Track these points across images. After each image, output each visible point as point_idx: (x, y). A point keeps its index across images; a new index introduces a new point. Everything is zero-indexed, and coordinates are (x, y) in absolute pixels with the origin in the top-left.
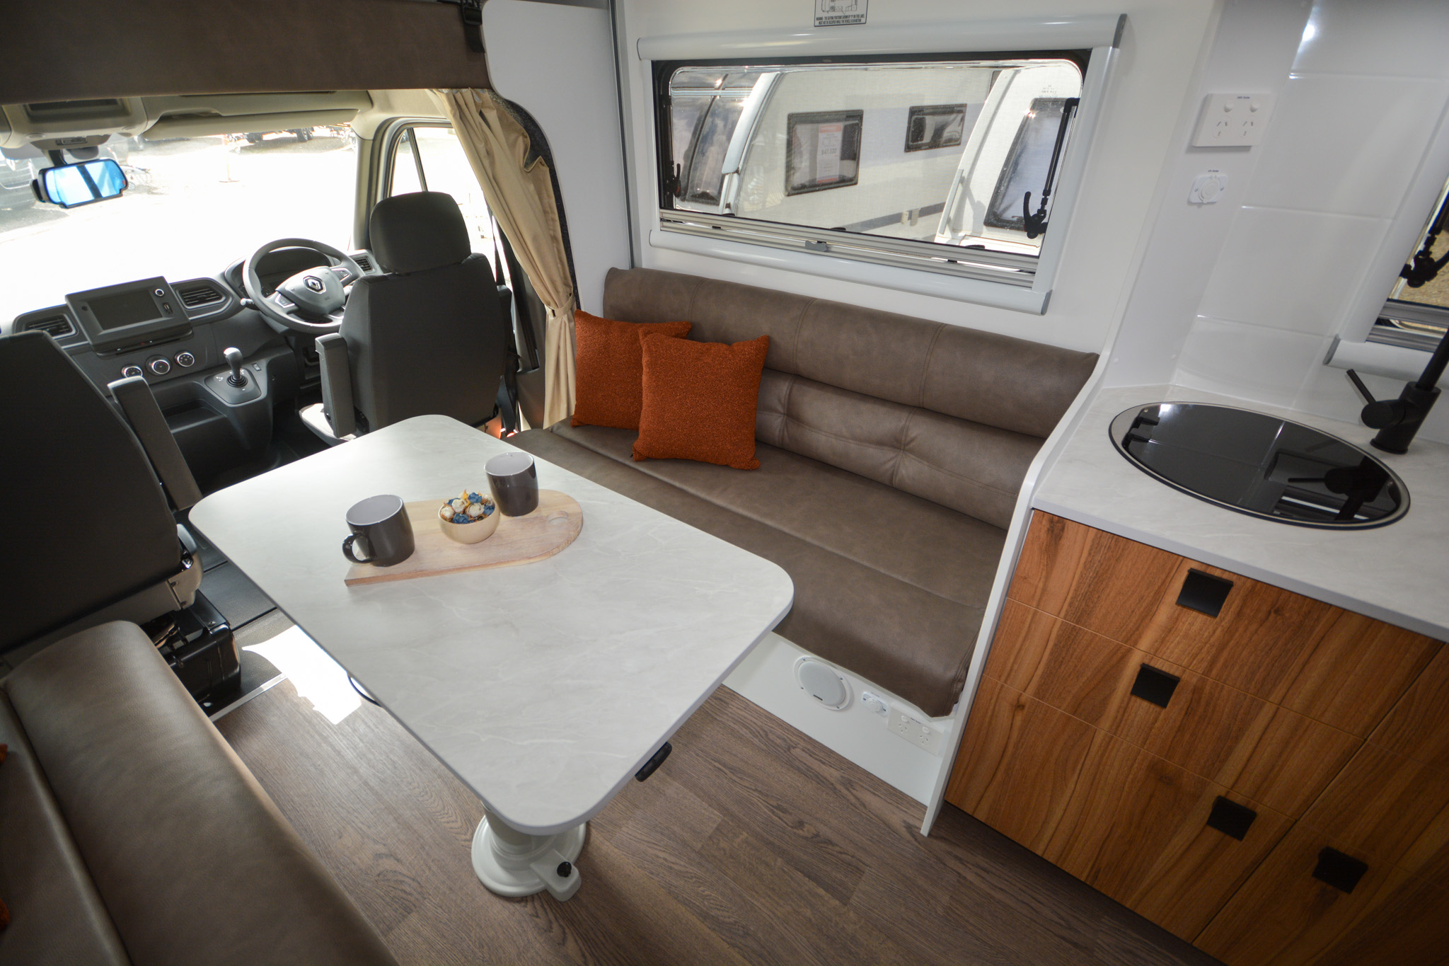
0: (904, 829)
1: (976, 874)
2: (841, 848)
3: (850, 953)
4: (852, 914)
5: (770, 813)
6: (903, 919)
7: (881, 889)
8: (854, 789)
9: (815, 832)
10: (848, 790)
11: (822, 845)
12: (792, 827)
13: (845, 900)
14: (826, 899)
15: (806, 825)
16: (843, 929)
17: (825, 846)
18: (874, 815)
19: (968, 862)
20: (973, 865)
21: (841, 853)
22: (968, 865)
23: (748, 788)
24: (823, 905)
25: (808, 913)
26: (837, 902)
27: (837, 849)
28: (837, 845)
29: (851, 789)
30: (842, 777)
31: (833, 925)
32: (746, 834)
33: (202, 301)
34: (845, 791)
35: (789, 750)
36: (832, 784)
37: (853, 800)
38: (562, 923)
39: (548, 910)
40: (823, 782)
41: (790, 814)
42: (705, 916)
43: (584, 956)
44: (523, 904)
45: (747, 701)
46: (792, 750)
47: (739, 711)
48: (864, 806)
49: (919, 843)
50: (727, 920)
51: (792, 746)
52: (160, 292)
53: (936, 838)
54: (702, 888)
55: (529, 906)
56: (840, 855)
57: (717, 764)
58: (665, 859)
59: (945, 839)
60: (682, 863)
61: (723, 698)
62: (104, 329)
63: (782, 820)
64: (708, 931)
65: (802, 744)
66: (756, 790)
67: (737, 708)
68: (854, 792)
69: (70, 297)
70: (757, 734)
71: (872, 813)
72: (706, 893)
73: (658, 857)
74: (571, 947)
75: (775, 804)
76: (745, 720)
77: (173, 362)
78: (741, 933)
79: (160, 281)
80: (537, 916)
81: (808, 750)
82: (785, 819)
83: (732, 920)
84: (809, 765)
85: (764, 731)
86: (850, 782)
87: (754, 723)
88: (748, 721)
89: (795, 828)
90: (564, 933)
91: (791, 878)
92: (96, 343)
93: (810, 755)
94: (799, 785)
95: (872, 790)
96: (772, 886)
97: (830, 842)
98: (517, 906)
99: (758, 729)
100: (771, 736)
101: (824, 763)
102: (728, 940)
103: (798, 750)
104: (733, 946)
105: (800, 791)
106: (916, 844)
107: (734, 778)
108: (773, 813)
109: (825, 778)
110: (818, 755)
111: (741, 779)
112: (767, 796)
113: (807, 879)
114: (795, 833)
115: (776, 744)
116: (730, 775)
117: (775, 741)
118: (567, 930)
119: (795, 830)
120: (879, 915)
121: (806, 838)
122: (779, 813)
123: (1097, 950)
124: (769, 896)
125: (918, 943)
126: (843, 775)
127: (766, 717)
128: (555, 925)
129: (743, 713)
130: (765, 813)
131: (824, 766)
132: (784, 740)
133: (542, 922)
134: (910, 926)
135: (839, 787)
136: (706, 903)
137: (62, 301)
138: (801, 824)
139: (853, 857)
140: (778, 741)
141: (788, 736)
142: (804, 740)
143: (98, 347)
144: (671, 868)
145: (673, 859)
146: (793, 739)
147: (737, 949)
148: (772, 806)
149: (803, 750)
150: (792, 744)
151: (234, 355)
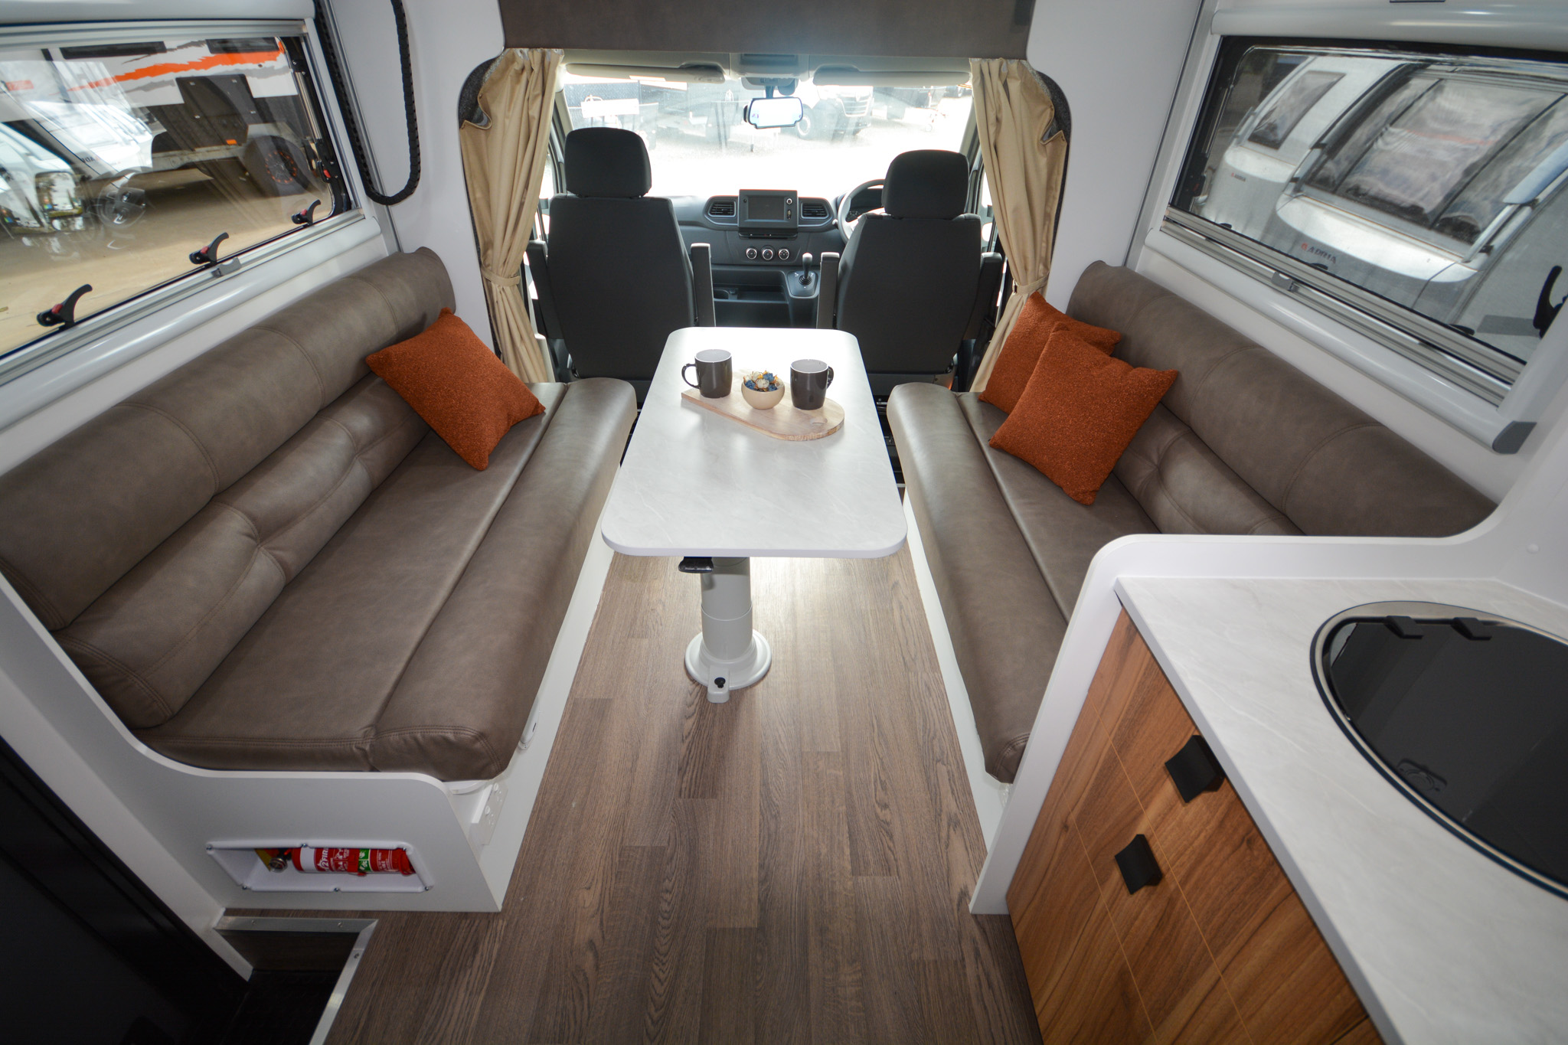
0: (959, 890)
1: (978, 977)
2: (895, 847)
4: (850, 883)
5: (873, 780)
7: (890, 896)
8: (954, 830)
9: (888, 820)
10: (949, 826)
11: (883, 832)
12: (877, 802)
13: (855, 872)
14: (845, 857)
15: (888, 810)
16: (834, 882)
17: (885, 834)
18: (947, 859)
19: (982, 963)
20: (984, 970)
21: (890, 848)
22: (980, 965)
23: (878, 753)
24: (839, 858)
25: (824, 851)
26: (850, 867)
27: (891, 844)
28: (893, 843)
29: (951, 828)
30: (956, 814)
31: (830, 873)
32: (841, 773)
33: (814, 215)
34: (944, 823)
35: (938, 761)
36: (941, 811)
37: (944, 834)
38: (697, 708)
39: (698, 697)
40: (936, 802)
41: (886, 794)
42: (765, 784)
43: (689, 733)
44: (691, 682)
45: (947, 707)
48: (947, 846)
49: (958, 910)
50: (774, 799)
51: (943, 761)
52: (789, 201)
53: (978, 923)
54: (781, 771)
55: (694, 686)
56: (887, 849)
58: (780, 736)
59: (984, 932)
60: (786, 748)
61: (932, 690)
62: (750, 218)
63: (876, 791)
64: (758, 792)
65: (954, 768)
66: (881, 759)
68: (952, 831)
69: (742, 192)
70: (927, 731)
71: (947, 856)
72: (781, 775)
73: (778, 731)
74: (689, 724)
75: (883, 778)
76: (930, 716)
77: (776, 253)
78: (773, 813)
79: (793, 194)
80: (691, 695)
81: (953, 775)
82: (877, 793)
83: (777, 802)
84: (940, 783)
85: (935, 735)
86: (957, 824)
89: (879, 804)
90: (693, 714)
91: (839, 824)
92: (742, 226)
93: (949, 780)
94: (916, 787)
95: (968, 845)
96: (821, 813)
97: (891, 837)
98: (688, 680)
99: (932, 730)
100: (936, 742)
101: (953, 793)
102: (762, 808)
103: (944, 767)
104: (762, 813)
105: (911, 790)
106: (955, 907)
107: (876, 739)
108: (875, 782)
109: (941, 803)
111: (880, 744)
112: (884, 769)
113: (848, 835)
114: (874, 806)
115: (933, 749)
116: (876, 734)
117: (935, 748)
118: (695, 715)
119: (876, 806)
120: (867, 905)
121: (877, 816)
122: (879, 787)
124: (812, 817)
125: (872, 949)
126: (959, 815)
127: (949, 728)
128: (693, 707)
130: (870, 776)
131: (950, 795)
132: (943, 753)
133: (689, 699)
134: (880, 936)
135: (944, 817)
136: (774, 779)
137: (737, 194)
138: (885, 806)
139: (896, 860)
141: (949, 754)
142: (958, 767)
143: (742, 230)
144: (777, 743)
145: (784, 740)
146: (950, 758)
147: (761, 817)
149: (948, 772)
150: (945, 760)
151: (807, 259)
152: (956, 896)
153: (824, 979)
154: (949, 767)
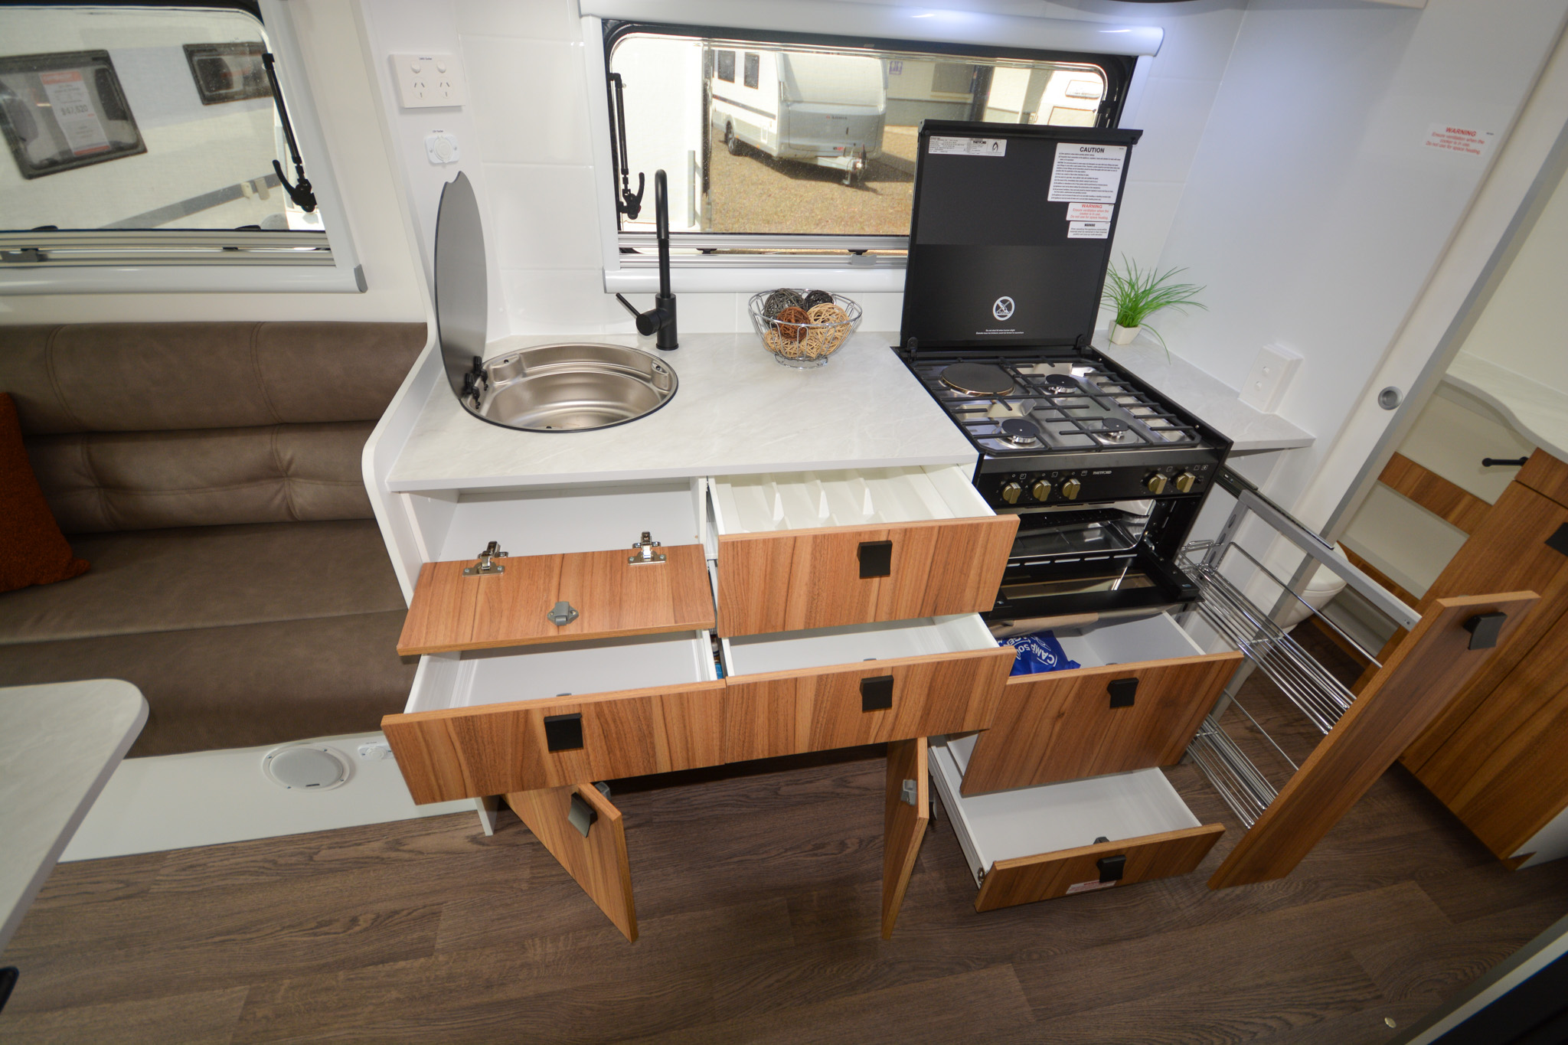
0: (470, 843)
2: (407, 909)
3: (451, 991)
5: (312, 938)
6: (493, 921)
7: (462, 913)
8: (404, 845)
10: (399, 850)
14: (408, 966)
17: (390, 920)
18: (435, 853)
21: (409, 914)
25: (394, 994)
27: (405, 912)
28: (403, 910)
29: (402, 848)
30: (386, 843)
31: (424, 983)
34: (393, 855)
35: (311, 859)
37: (407, 856)
40: (366, 863)
41: (338, 920)
45: (233, 845)
46: (316, 858)
47: (226, 862)
48: (421, 853)
49: (488, 845)
53: (502, 829)
56: (409, 917)
57: (217, 939)
61: (195, 863)
65: (326, 842)
67: (222, 860)
68: (405, 848)
70: (261, 870)
71: (431, 853)
75: (313, 924)
82: (332, 931)
84: (343, 857)
86: (398, 842)
87: (252, 861)
88: (243, 865)
89: (349, 929)
91: (362, 979)
93: (340, 847)
94: (337, 885)
95: (424, 833)
96: (341, 1005)
97: (396, 912)
99: (261, 864)
100: (281, 861)
101: (360, 844)
103: (323, 853)
105: (341, 890)
106: (485, 848)
107: (248, 936)
109: (367, 858)
110: (351, 841)
112: (301, 924)
113: (381, 965)
114: (350, 935)
115: (291, 864)
117: (290, 862)
120: (468, 936)
121: (366, 930)
123: (655, 817)
124: (342, 1016)
125: (513, 929)
126: (388, 840)
127: (267, 845)
129: (232, 861)
130: (305, 942)
131: (361, 848)
134: (501, 921)
138: (354, 921)
139: (425, 907)
140: (294, 860)
141: (305, 846)
146: (312, 845)
148: (312, 929)
150: (312, 851)
152: (475, 847)
153: (537, 978)
154: (323, 847)
